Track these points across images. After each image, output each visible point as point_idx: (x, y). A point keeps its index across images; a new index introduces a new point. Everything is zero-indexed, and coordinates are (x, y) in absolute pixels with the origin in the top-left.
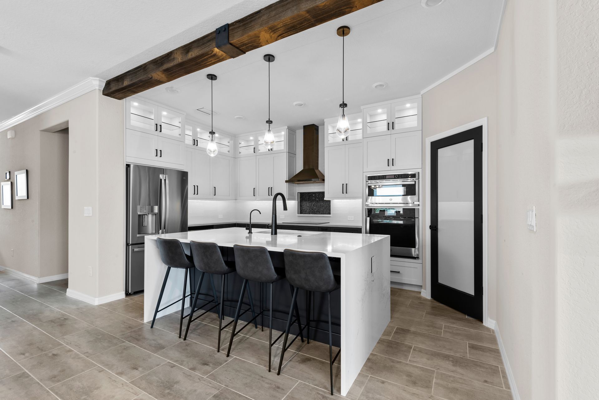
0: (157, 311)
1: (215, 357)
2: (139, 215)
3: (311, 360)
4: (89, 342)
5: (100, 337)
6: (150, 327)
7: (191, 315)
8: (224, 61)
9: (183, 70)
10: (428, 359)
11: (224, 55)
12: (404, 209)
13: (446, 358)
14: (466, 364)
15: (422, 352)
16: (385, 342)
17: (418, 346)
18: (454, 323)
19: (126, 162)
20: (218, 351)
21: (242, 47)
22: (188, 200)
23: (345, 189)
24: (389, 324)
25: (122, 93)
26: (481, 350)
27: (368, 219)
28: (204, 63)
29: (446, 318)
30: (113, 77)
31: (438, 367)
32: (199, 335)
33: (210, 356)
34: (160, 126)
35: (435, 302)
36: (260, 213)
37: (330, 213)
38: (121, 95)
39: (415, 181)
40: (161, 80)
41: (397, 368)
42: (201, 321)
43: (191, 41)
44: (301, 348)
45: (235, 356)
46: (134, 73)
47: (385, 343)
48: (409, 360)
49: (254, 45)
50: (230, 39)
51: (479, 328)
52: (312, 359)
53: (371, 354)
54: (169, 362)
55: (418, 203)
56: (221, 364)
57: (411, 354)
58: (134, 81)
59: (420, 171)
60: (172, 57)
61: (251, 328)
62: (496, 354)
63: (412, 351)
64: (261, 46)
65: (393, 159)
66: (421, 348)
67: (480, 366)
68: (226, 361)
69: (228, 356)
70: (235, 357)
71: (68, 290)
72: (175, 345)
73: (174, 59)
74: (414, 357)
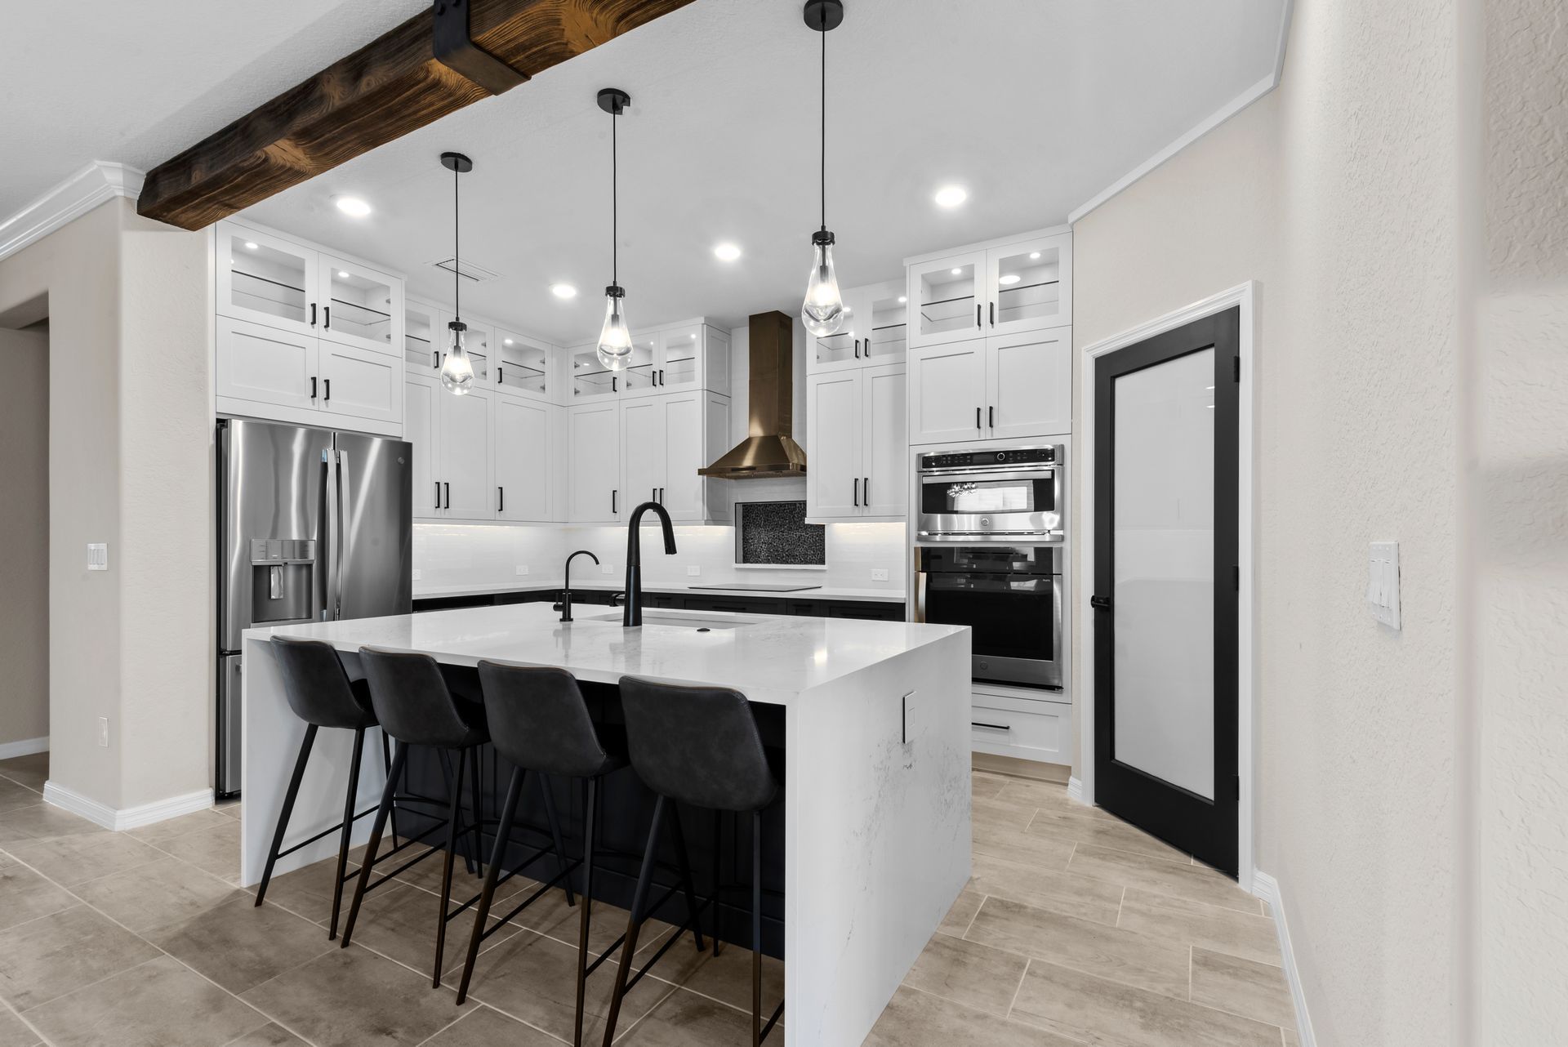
0: (274, 855)
1: (419, 1005)
2: (256, 568)
3: (715, 1013)
4: (47, 956)
5: (89, 937)
6: (254, 903)
7: (365, 872)
8: (469, 103)
9: (355, 136)
10: (1069, 1006)
11: (468, 83)
12: (1037, 550)
13: (1122, 1002)
14: (1182, 1022)
15: (1052, 981)
16: (948, 947)
17: (1042, 960)
18: (1154, 882)
19: (217, 413)
20: (436, 984)
21: (515, 56)
22: (413, 525)
23: (861, 494)
24: (965, 887)
25: (195, 208)
26: (1231, 971)
27: (923, 576)
28: (411, 110)
29: (1133, 865)
30: (164, 162)
31: (1097, 1034)
32: (393, 930)
33: (406, 1000)
34: (324, 312)
35: (1106, 814)
36: (597, 563)
37: (822, 562)
38: (191, 216)
39: (1053, 471)
40: (297, 167)
41: (972, 1037)
42: (414, 883)
43: (367, 43)
44: (693, 970)
45: (485, 1000)
46: (218, 145)
47: (946, 953)
48: (1013, 1010)
49: (550, 50)
50: (474, 30)
51: (1226, 899)
52: (716, 1010)
53: (903, 991)
54: (273, 1025)
55: (1061, 533)
56: (431, 1029)
57: (1018, 989)
58: (217, 169)
59: (1065, 441)
60: (317, 94)
61: (556, 905)
62: (1272, 986)
63: (1023, 977)
64: (573, 54)
65: (991, 408)
66: (1051, 965)
67: (1224, 1028)
68: (452, 1019)
69: (461, 999)
70: (483, 1003)
71: (47, 785)
72: (311, 964)
73: (322, 98)
74: (1029, 998)
